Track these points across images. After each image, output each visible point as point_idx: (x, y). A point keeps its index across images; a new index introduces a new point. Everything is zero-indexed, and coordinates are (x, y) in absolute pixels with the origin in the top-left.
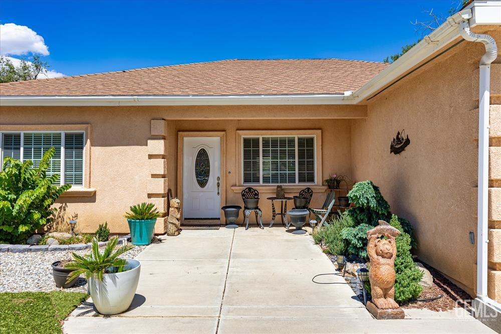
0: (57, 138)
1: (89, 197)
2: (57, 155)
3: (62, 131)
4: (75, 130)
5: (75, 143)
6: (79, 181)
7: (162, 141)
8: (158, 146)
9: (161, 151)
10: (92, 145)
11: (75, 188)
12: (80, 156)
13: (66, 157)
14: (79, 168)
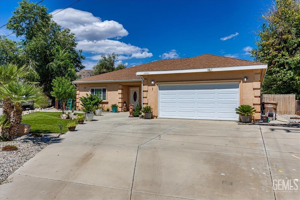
0: (101, 89)
1: (107, 103)
2: (101, 94)
3: (102, 88)
4: (104, 88)
5: (104, 91)
6: (105, 100)
7: (121, 90)
8: (120, 91)
9: (121, 92)
10: (107, 91)
11: (103, 101)
12: (105, 94)
13: (103, 94)
14: (105, 96)
